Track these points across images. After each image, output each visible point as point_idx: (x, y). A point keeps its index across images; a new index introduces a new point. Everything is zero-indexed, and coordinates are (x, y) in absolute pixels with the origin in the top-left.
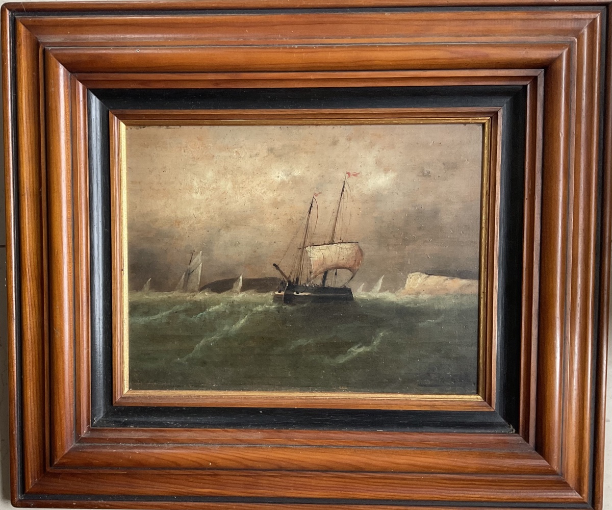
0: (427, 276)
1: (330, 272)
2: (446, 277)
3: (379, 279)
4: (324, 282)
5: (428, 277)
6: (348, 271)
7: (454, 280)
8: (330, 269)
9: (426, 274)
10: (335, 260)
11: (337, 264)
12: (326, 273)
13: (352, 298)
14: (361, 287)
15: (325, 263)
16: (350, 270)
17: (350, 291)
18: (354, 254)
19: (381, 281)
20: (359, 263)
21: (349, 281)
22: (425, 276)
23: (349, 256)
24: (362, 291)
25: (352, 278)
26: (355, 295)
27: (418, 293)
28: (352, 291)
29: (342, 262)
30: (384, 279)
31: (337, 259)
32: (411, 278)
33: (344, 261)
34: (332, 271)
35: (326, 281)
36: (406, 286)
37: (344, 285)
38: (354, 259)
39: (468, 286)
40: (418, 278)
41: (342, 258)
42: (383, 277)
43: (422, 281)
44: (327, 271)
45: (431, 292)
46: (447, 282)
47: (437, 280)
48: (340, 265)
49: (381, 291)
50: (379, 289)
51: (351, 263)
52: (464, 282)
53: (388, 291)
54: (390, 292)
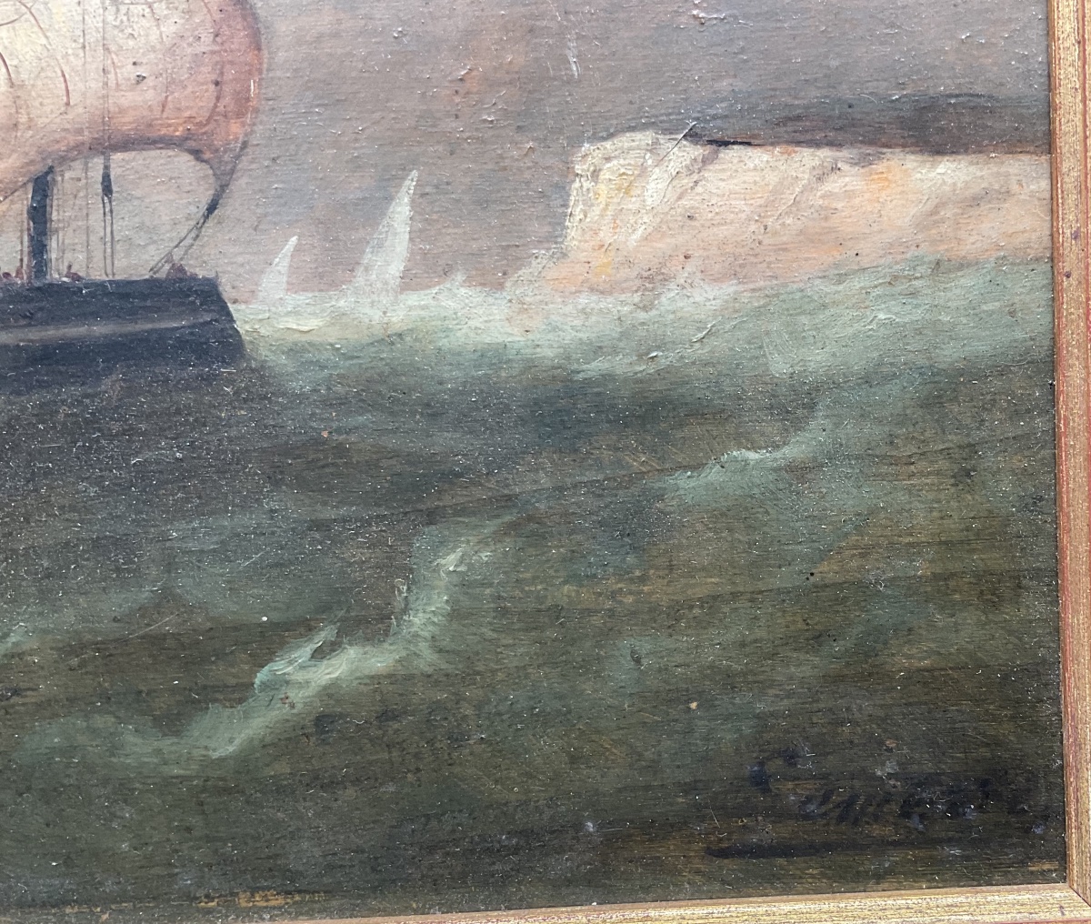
0: (698, 151)
1: (67, 179)
2: (825, 154)
3: (389, 199)
4: (38, 248)
5: (705, 161)
6: (184, 161)
7: (880, 167)
8: (64, 160)
9: (693, 136)
10: (86, 89)
11: (105, 119)
12: (42, 186)
13: (229, 345)
14: (282, 262)
15: (23, 119)
16: (196, 154)
17: (207, 296)
18: (207, 38)
19: (401, 210)
20: (243, 100)
21: (199, 227)
22: (687, 153)
23: (171, 50)
24: (292, 287)
25: (212, 208)
26: (246, 319)
27: (654, 280)
28: (227, 292)
29: (136, 104)
30: (421, 195)
31: (95, 85)
32: (595, 174)
33: (148, 95)
34: (78, 165)
35: (53, 244)
36: (573, 234)
37: (169, 258)
38: (207, 73)
39: (975, 201)
40: (643, 172)
41: (130, 72)
42: (410, 184)
43: (671, 195)
44: (51, 170)
45: (736, 269)
46: (834, 184)
47: (773, 178)
48: (126, 124)
49: (409, 282)
50: (396, 268)
51: (195, 100)
52: (951, 173)
53: (460, 277)
54: (469, 282)
